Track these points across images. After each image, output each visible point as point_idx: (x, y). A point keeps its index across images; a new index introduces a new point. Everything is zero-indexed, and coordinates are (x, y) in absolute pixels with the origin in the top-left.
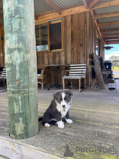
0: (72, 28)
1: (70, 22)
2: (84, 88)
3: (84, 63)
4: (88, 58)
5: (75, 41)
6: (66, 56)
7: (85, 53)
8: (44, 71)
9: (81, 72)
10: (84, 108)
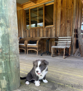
0: (62, 8)
1: (60, 3)
2: (68, 55)
3: (70, 36)
4: (73, 32)
5: (63, 19)
6: (56, 30)
7: (71, 28)
8: (39, 42)
9: (66, 43)
10: (62, 71)
